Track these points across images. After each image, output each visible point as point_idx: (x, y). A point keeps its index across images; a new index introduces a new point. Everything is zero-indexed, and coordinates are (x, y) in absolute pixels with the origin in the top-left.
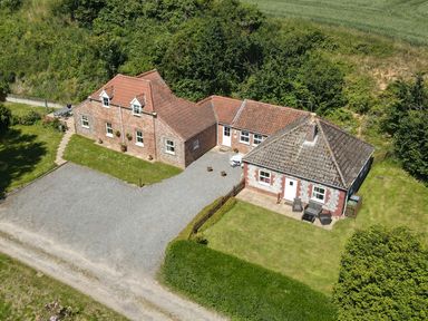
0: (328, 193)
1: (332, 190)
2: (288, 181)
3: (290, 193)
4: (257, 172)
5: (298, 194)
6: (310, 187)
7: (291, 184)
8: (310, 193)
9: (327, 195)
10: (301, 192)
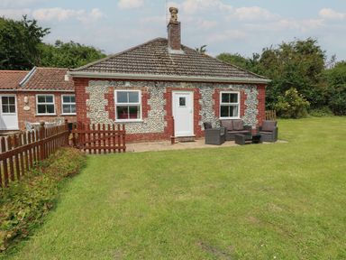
0: (244, 98)
2: (176, 96)
4: (109, 96)
5: (197, 116)
6: (215, 97)
7: (182, 102)
8: (216, 107)
9: (242, 103)
10: (201, 113)
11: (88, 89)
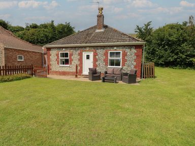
0: (125, 55)
1: (128, 51)
2: (85, 55)
3: (88, 65)
4: (57, 55)
5: (95, 65)
6: (106, 54)
7: (88, 57)
8: (106, 61)
9: (123, 58)
10: (97, 63)
11: (51, 52)
